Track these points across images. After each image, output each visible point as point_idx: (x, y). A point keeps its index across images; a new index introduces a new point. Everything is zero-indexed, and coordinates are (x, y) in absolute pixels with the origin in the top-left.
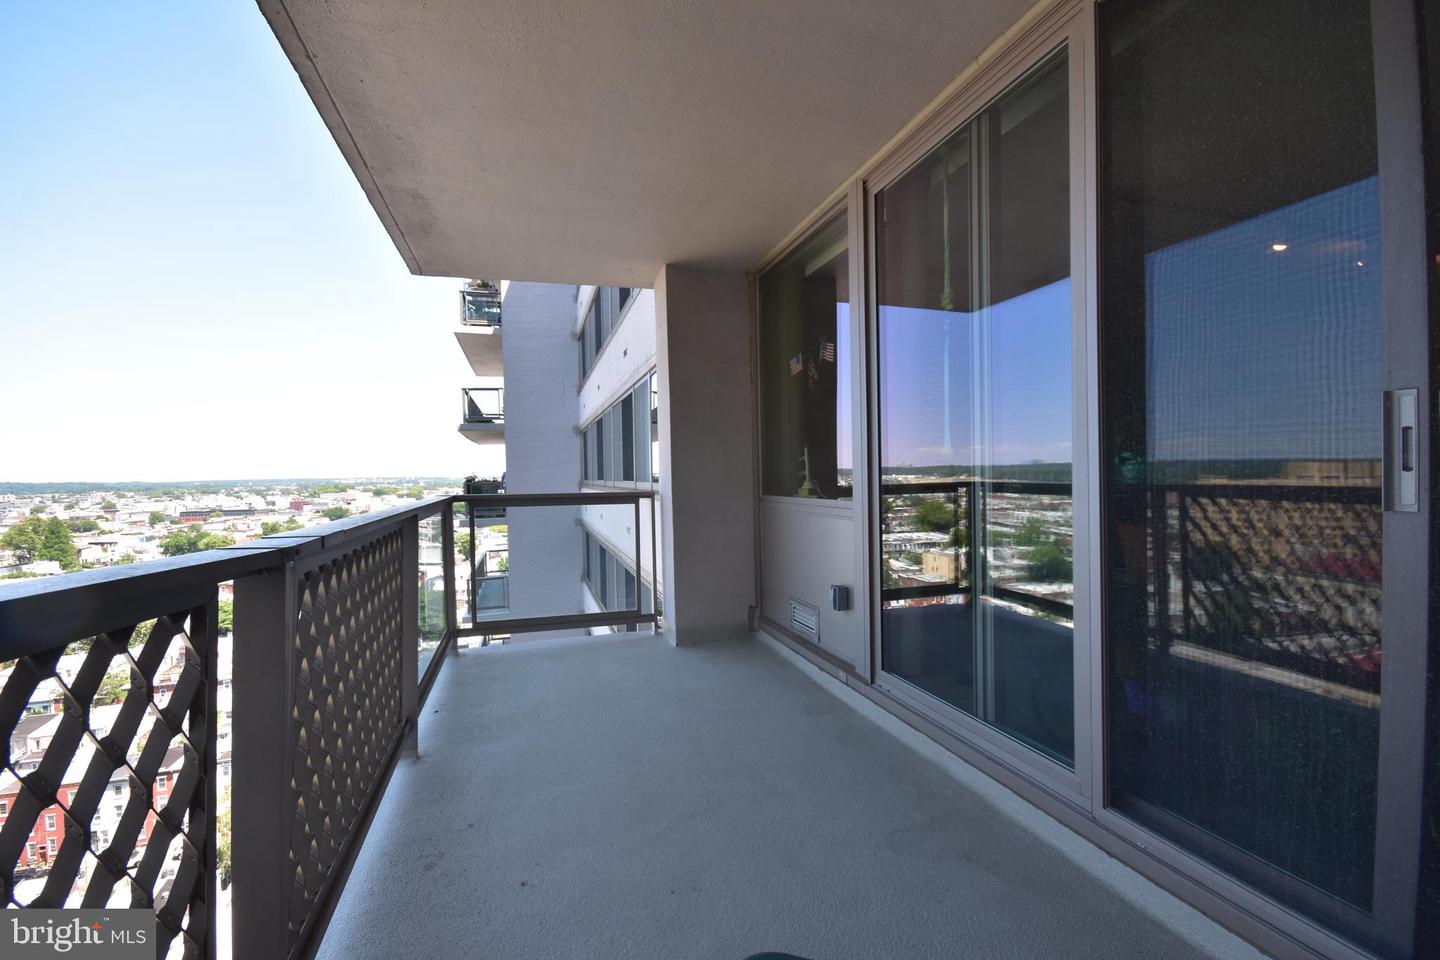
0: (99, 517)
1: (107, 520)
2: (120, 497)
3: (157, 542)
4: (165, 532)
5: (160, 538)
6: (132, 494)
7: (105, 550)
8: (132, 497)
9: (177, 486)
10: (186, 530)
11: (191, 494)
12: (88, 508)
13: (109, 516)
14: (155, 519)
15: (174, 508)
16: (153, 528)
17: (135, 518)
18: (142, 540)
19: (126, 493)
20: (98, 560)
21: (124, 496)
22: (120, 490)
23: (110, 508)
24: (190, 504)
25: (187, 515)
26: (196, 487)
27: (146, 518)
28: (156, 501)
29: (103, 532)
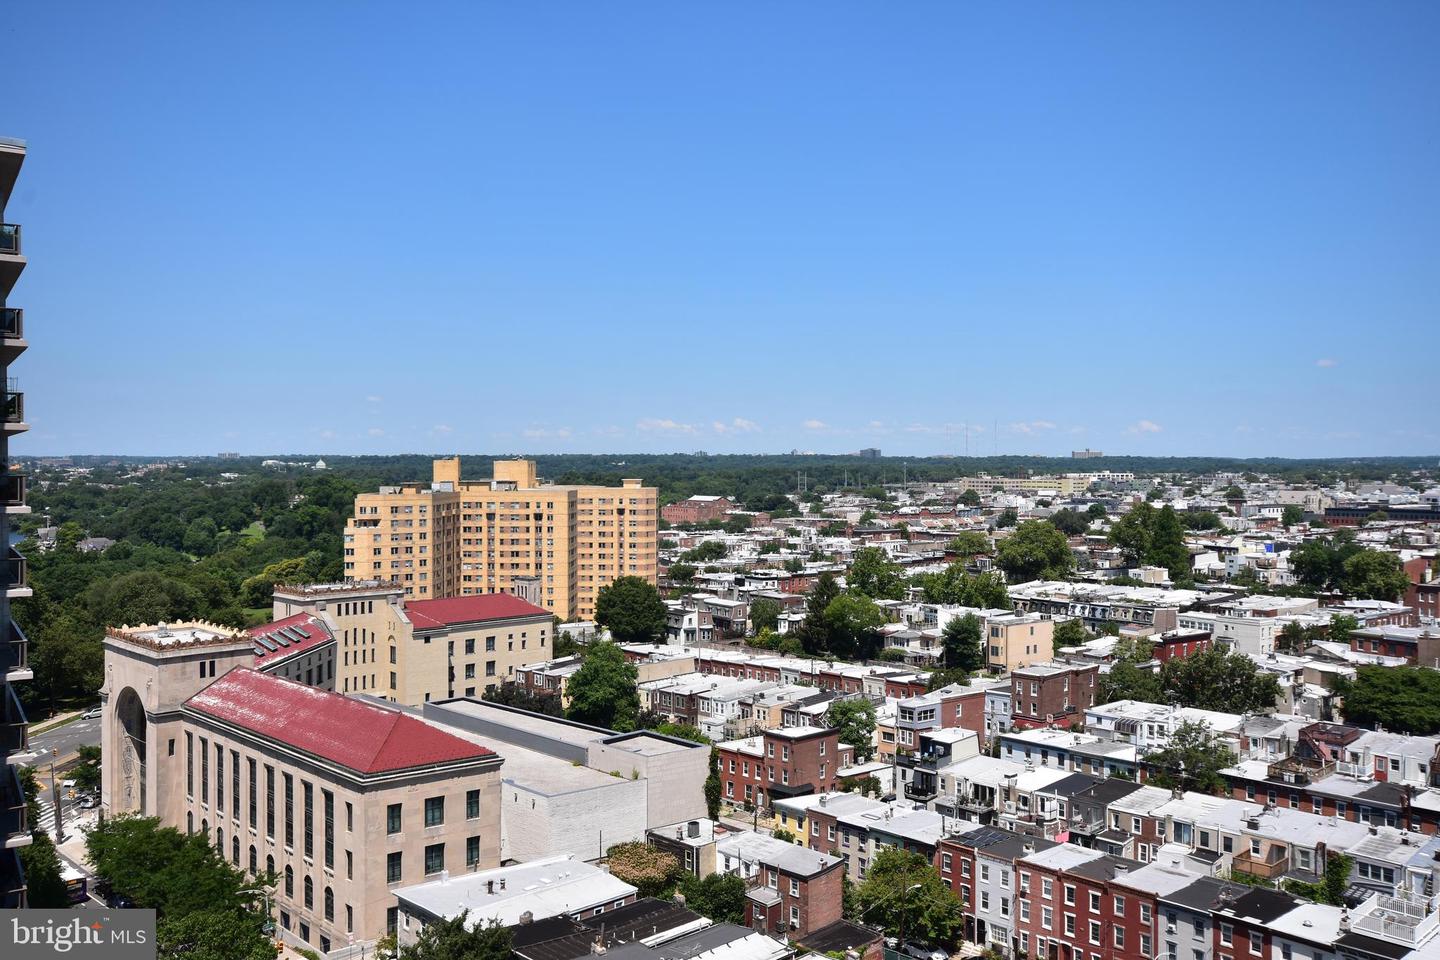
0: (1222, 509)
1: (1231, 514)
2: (1251, 480)
3: (1286, 554)
4: (1300, 538)
5: (1292, 547)
6: (1265, 476)
7: (1222, 559)
8: (1265, 481)
9: (1326, 465)
10: (1330, 538)
11: (1344, 479)
12: (1211, 497)
13: (1234, 509)
14: (1292, 516)
15: (1317, 500)
16: (1288, 530)
17: (1266, 513)
18: (1269, 548)
19: (1258, 475)
20: (1214, 571)
21: (1256, 480)
22: (1251, 469)
23: (1236, 497)
24: (1342, 495)
25: (1337, 513)
26: (1353, 468)
27: (1278, 514)
28: (1296, 489)
29: (1224, 532)
